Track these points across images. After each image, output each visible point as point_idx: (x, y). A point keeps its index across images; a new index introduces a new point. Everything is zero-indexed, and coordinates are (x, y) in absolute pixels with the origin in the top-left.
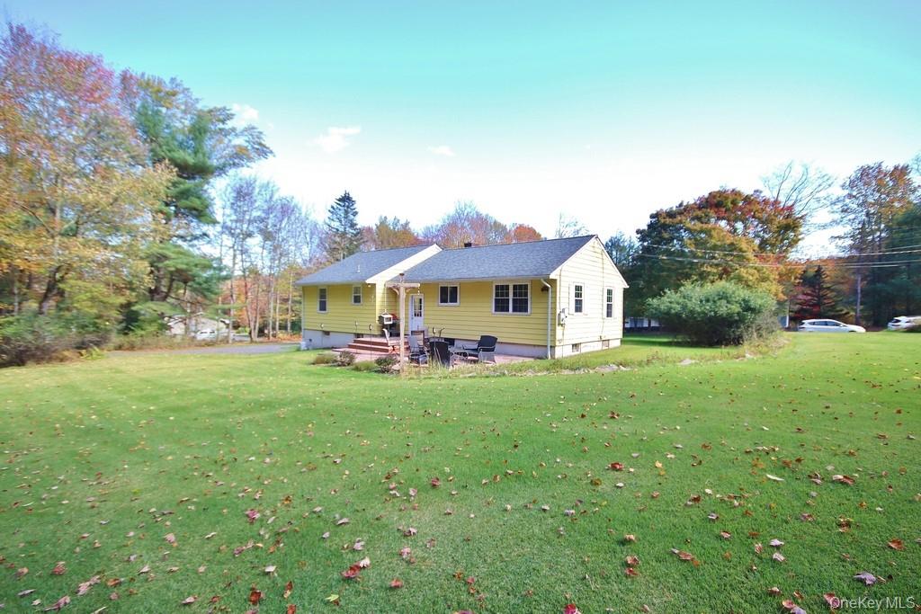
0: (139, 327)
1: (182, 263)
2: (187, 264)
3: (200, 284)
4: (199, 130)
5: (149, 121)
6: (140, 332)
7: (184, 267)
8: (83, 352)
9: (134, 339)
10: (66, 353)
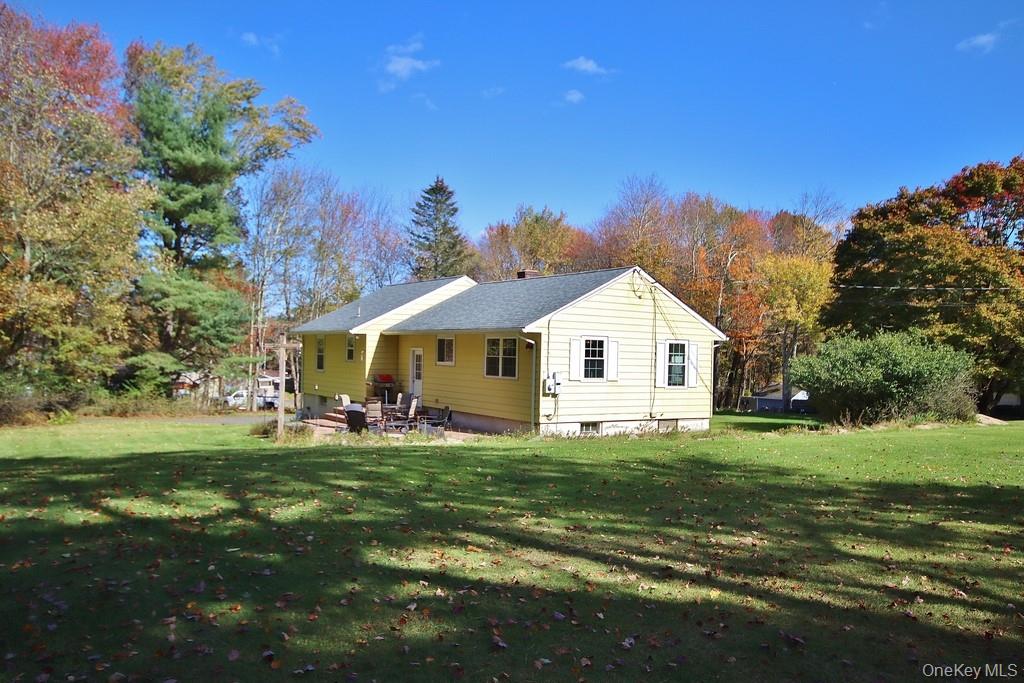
0: (135, 386)
1: (183, 301)
2: (190, 303)
3: (207, 329)
4: (214, 115)
5: (152, 111)
6: (134, 392)
7: (185, 306)
8: (52, 414)
9: (126, 402)
10: (29, 415)
